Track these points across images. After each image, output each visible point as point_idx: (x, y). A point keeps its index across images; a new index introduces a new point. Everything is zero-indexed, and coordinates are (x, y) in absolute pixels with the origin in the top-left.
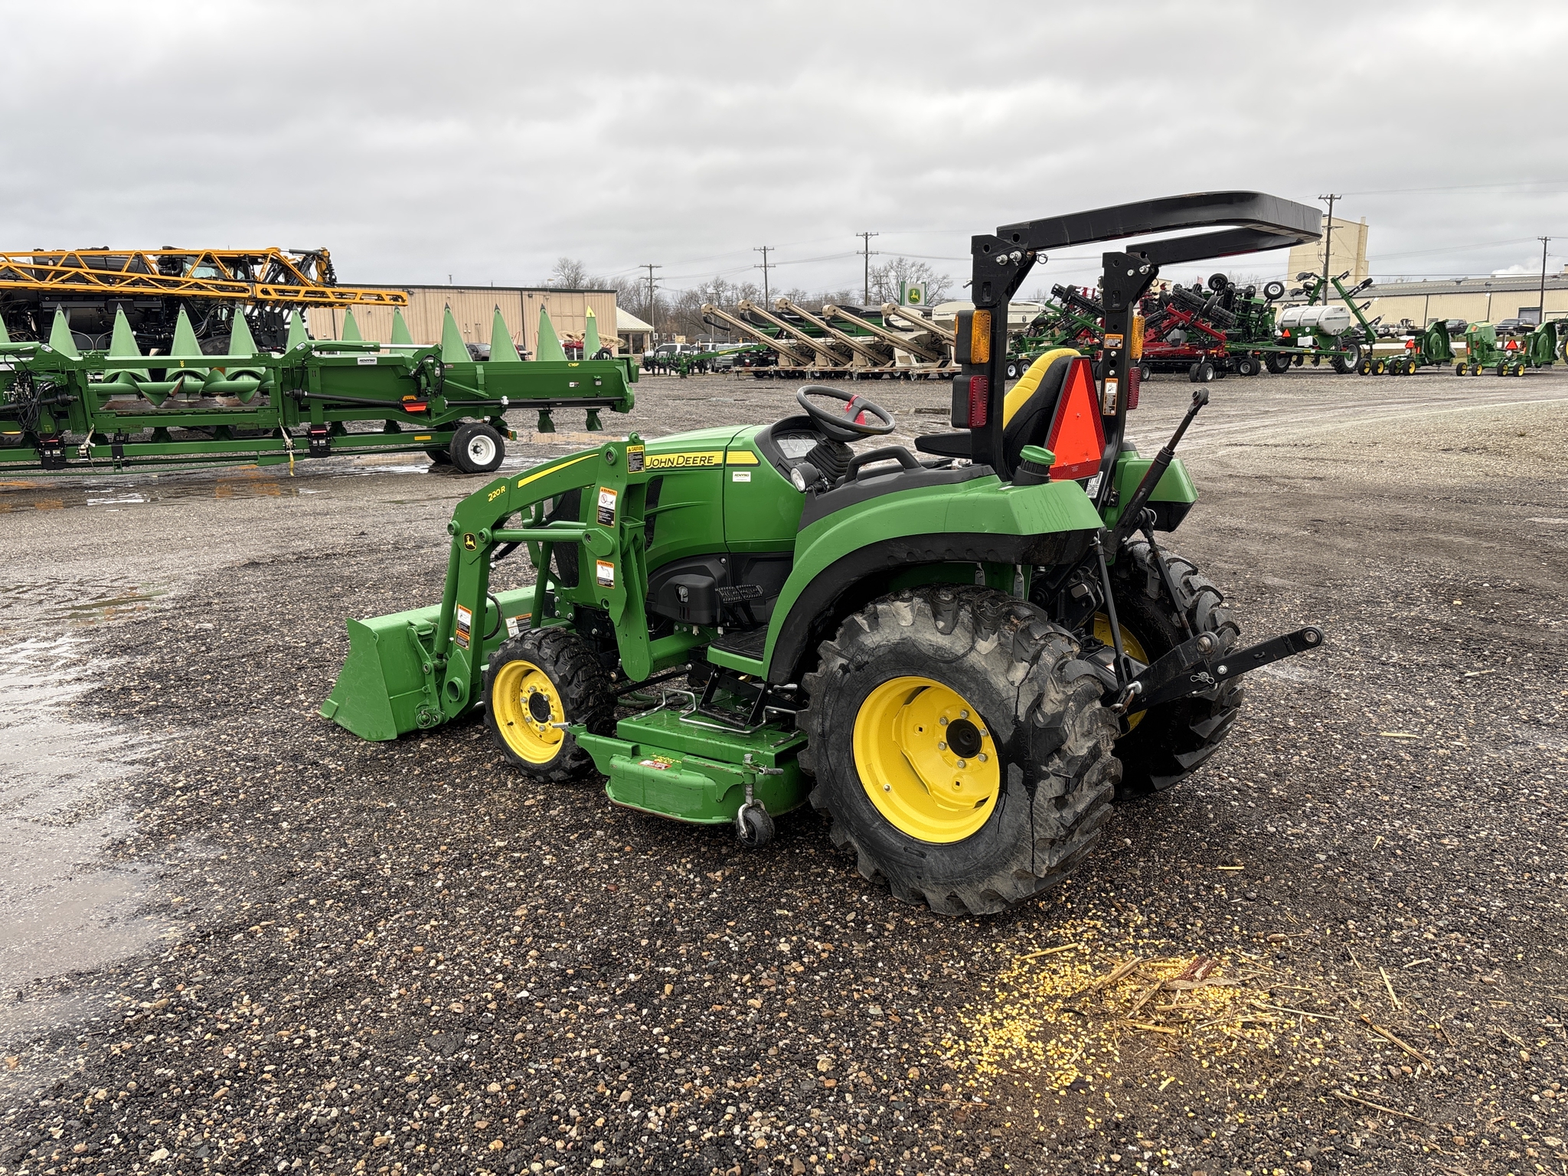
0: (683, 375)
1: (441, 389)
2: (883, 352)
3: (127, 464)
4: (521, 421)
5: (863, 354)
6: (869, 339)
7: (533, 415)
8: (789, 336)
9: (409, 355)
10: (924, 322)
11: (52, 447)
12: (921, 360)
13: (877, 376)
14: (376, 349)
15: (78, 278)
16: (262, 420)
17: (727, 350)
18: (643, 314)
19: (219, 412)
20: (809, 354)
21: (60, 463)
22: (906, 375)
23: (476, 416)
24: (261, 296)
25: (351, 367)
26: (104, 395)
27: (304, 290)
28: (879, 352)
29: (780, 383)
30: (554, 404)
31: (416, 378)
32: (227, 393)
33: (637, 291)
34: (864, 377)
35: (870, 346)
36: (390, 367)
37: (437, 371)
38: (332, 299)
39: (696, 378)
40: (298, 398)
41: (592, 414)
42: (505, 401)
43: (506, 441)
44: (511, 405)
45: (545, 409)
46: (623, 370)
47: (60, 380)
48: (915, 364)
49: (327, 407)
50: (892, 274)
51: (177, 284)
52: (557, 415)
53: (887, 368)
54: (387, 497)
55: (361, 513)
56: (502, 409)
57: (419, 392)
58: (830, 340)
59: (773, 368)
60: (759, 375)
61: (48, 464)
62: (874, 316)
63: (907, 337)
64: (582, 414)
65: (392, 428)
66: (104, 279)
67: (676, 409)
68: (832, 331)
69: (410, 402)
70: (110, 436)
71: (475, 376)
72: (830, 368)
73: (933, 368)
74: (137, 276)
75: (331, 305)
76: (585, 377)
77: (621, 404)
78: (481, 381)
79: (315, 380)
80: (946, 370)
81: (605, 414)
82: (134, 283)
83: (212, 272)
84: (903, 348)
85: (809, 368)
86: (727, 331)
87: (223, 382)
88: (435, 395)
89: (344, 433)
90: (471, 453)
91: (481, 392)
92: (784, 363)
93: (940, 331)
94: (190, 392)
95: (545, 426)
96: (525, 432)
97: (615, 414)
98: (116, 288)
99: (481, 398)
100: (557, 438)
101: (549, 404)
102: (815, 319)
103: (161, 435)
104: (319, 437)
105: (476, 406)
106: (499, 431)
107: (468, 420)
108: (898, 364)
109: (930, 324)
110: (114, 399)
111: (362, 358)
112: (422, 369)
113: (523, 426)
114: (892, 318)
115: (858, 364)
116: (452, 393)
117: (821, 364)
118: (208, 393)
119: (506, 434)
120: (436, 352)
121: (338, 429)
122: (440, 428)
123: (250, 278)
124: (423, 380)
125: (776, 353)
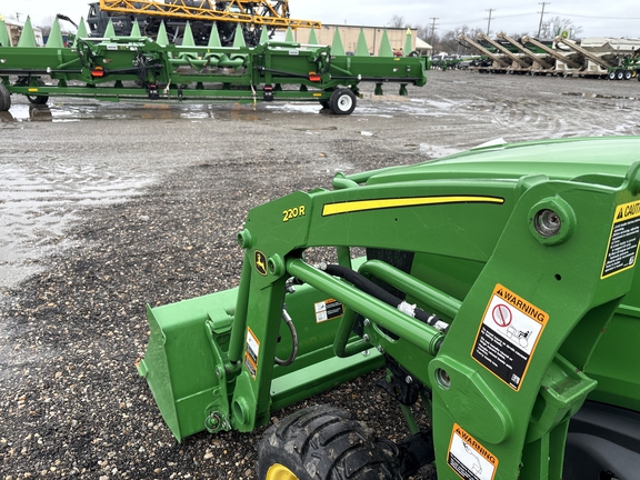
0: (444, 70)
1: (328, 69)
2: (551, 62)
3: (185, 99)
4: (366, 89)
5: (539, 62)
6: (544, 55)
7: (373, 85)
8: (501, 52)
9: (314, 51)
10: (576, 47)
11: (153, 89)
12: (570, 67)
13: (544, 74)
14: (299, 46)
15: (181, 11)
16: (244, 81)
17: (466, 59)
18: (428, 41)
19: (224, 76)
20: (509, 61)
21: (156, 97)
22: (561, 74)
23: (344, 84)
24: (256, 22)
25: (285, 56)
26: (176, 65)
27: (275, 19)
28: (547, 62)
29: (493, 76)
30: (384, 80)
31: (316, 63)
32: (230, 66)
33: (426, 31)
34: (537, 74)
35: (543, 59)
36: (304, 56)
37: (327, 60)
38: (287, 24)
39: (450, 72)
40: (260, 70)
41: (403, 86)
42: (360, 77)
43: (357, 98)
44: (362, 80)
45: (379, 82)
46: (423, 63)
47: (156, 56)
48: (567, 69)
49: (273, 76)
50: (552, 25)
51: (221, 15)
52: (385, 86)
53: (550, 70)
54: (294, 126)
55: (277, 135)
56: (358, 81)
57: (318, 71)
58: (522, 55)
59: (490, 68)
60: (481, 71)
61: (152, 97)
62: (549, 44)
63: (565, 54)
64: (397, 86)
65: (304, 88)
66: (192, 11)
67: (442, 86)
68: (525, 50)
69: (313, 76)
70: (179, 85)
71: (346, 64)
72: (519, 69)
73: (576, 71)
74: (205, 10)
75: (286, 27)
76: (402, 66)
77: (419, 81)
78: (349, 66)
79: (268, 62)
80: (584, 73)
81: (410, 87)
82: (204, 14)
83: (238, 10)
84: (562, 60)
85: (508, 68)
86: (470, 49)
87: (228, 61)
88: (325, 72)
89: (281, 89)
90: (339, 104)
91: (348, 72)
92: (495, 66)
93: (584, 52)
94: (213, 65)
95: (378, 91)
96: (368, 94)
97: (414, 87)
98: (196, 16)
99: (347, 75)
100: (383, 98)
101: (381, 80)
102: (517, 44)
103: (200, 86)
104: (268, 91)
105: (345, 79)
106: (355, 93)
107: (340, 86)
108: (557, 68)
109: (579, 48)
110: (181, 67)
111: (292, 51)
112: (320, 58)
113: (368, 91)
114: (560, 44)
115: (535, 68)
116: (334, 72)
117: (515, 66)
118: (220, 66)
119: (358, 95)
120: (328, 49)
121: (278, 87)
122: (327, 90)
123: (253, 13)
124: (320, 64)
125: (492, 60)
